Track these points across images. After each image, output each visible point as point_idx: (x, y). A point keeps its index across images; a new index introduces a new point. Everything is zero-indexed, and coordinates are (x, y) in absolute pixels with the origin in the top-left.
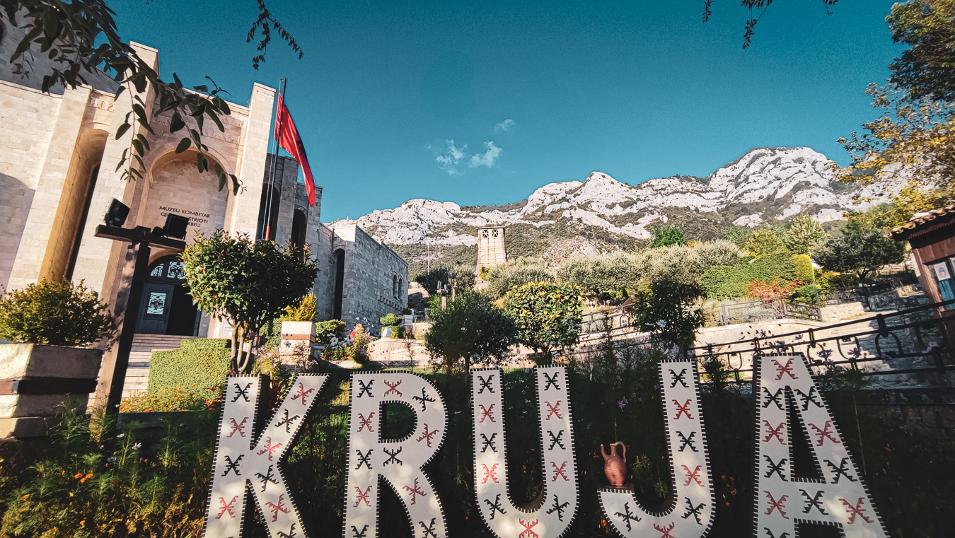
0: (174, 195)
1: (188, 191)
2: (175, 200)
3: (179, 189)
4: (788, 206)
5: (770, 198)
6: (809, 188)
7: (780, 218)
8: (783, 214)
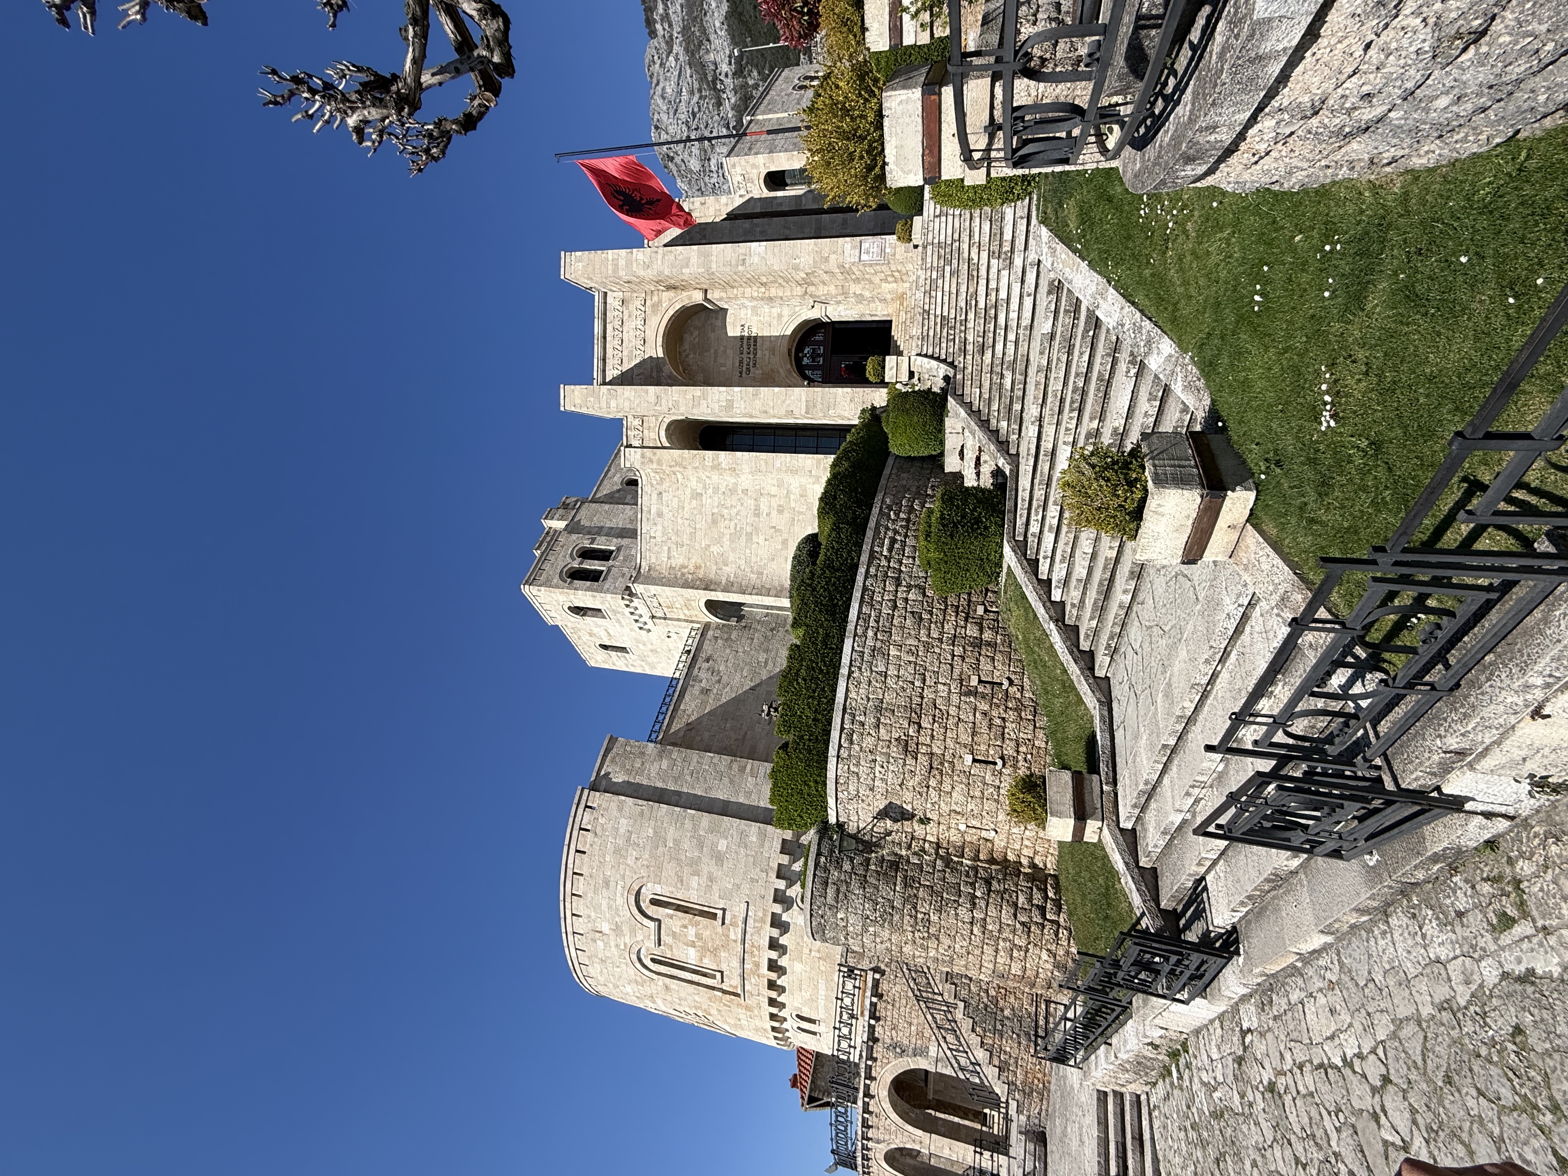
0: (724, 365)
1: (716, 352)
2: (729, 363)
3: (715, 361)
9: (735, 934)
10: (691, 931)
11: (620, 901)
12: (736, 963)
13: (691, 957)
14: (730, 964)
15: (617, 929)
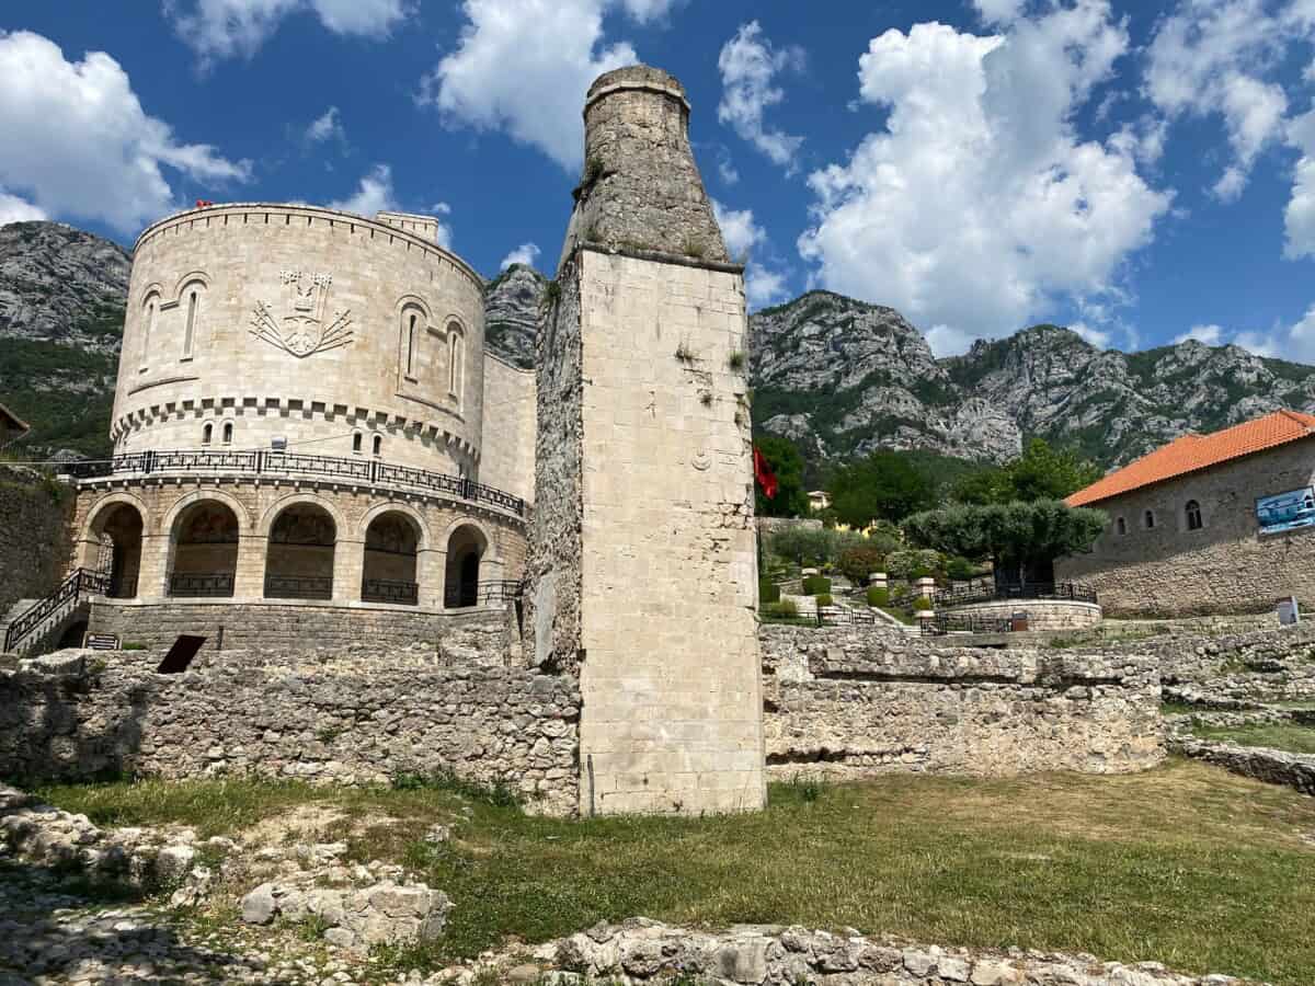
4: (851, 410)
5: (827, 389)
6: (888, 385)
7: (839, 430)
8: (842, 425)
9: (445, 404)
11: (456, 309)
12: (425, 397)
13: (422, 355)
14: (421, 390)
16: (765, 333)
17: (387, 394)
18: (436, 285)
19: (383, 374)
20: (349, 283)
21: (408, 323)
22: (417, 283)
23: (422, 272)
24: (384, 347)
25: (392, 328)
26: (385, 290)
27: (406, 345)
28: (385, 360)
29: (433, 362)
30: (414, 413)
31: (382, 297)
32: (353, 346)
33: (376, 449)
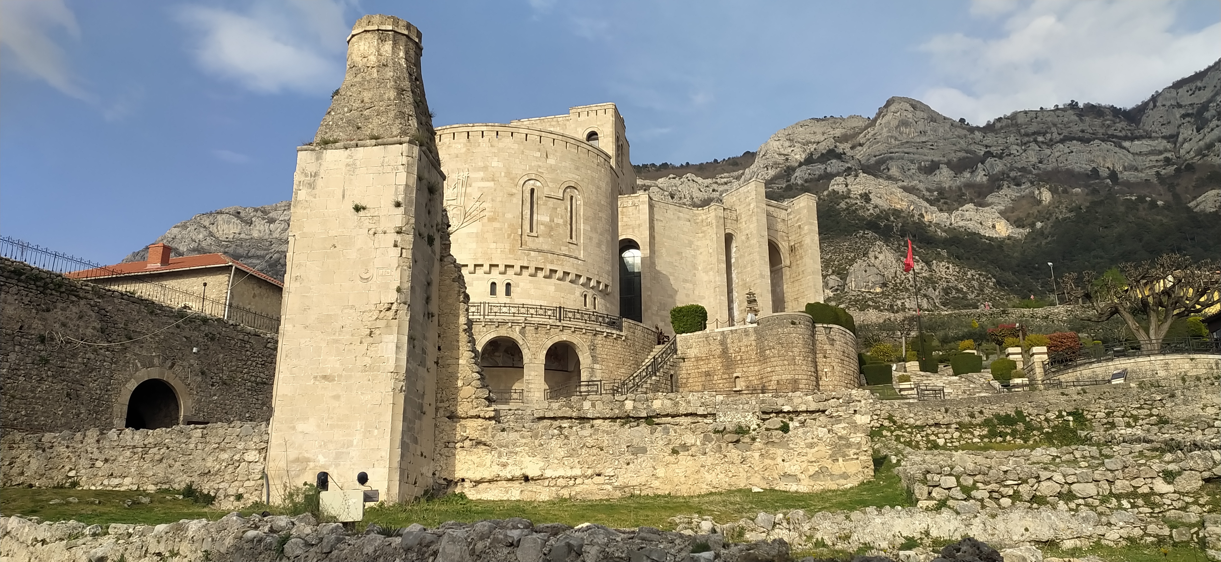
9: (564, 250)
10: (561, 221)
11: (571, 176)
12: (545, 247)
13: (542, 217)
14: (543, 243)
15: (552, 169)
16: (1179, 106)
17: (512, 251)
18: (551, 161)
19: (509, 236)
20: (481, 174)
21: (528, 195)
22: (535, 163)
23: (538, 154)
24: (509, 216)
25: (515, 200)
26: (508, 174)
27: (527, 212)
28: (511, 225)
29: (552, 220)
30: (536, 260)
31: (506, 180)
32: (485, 220)
33: (508, 293)
